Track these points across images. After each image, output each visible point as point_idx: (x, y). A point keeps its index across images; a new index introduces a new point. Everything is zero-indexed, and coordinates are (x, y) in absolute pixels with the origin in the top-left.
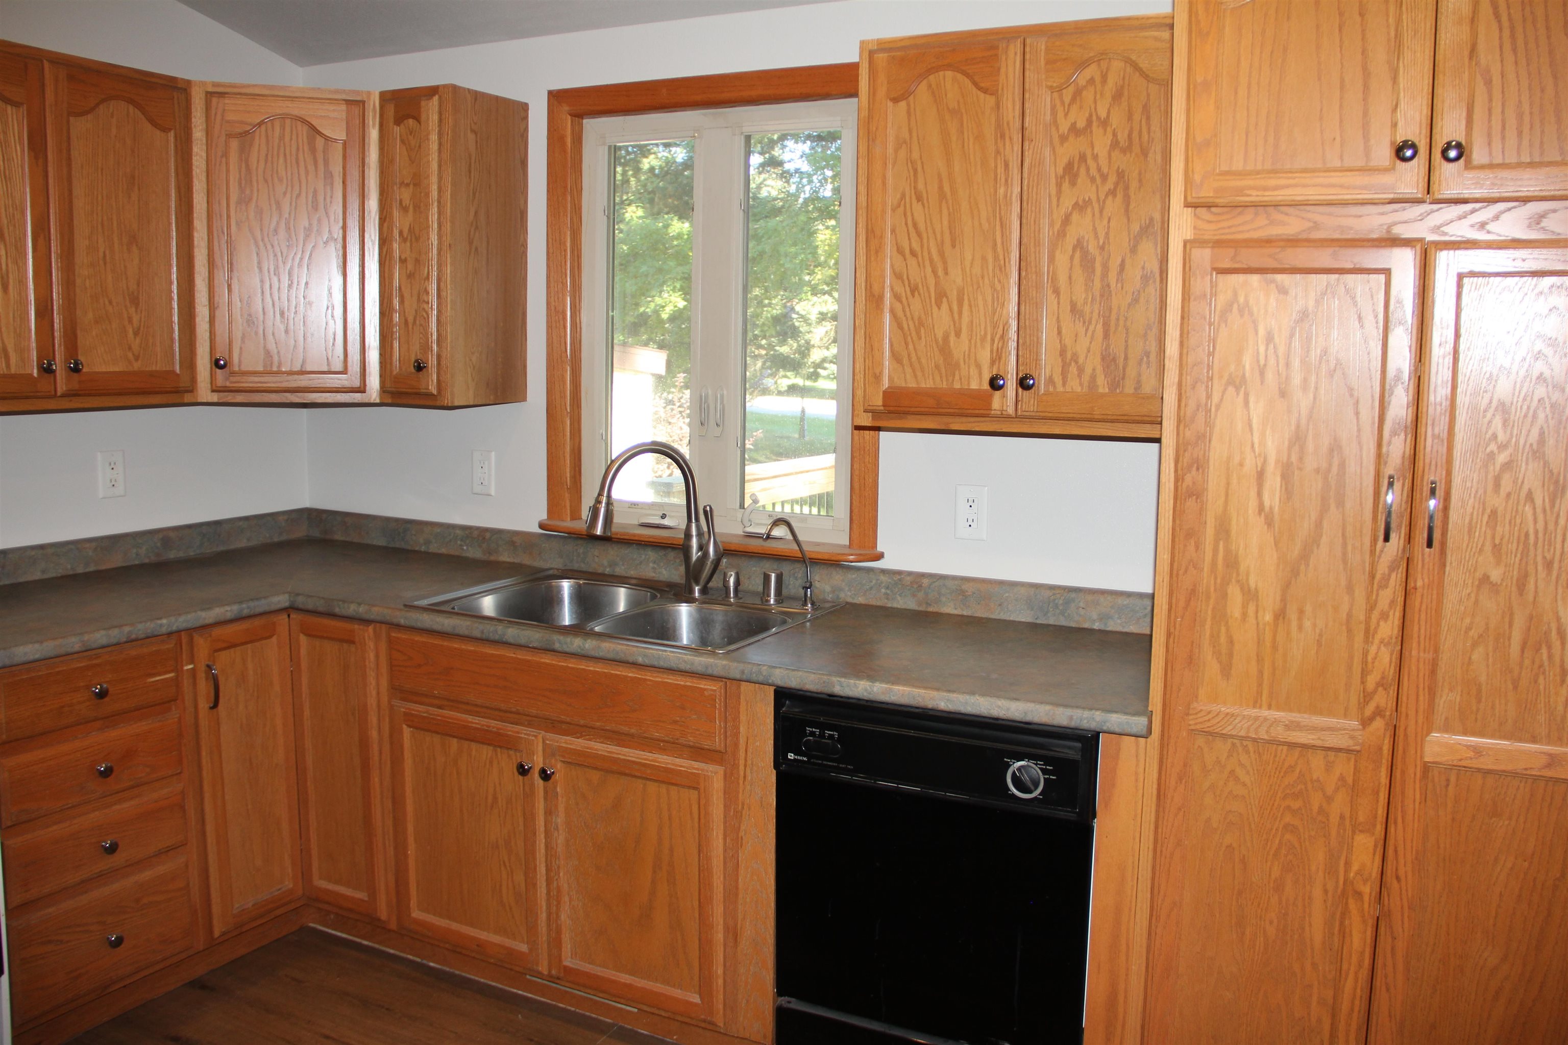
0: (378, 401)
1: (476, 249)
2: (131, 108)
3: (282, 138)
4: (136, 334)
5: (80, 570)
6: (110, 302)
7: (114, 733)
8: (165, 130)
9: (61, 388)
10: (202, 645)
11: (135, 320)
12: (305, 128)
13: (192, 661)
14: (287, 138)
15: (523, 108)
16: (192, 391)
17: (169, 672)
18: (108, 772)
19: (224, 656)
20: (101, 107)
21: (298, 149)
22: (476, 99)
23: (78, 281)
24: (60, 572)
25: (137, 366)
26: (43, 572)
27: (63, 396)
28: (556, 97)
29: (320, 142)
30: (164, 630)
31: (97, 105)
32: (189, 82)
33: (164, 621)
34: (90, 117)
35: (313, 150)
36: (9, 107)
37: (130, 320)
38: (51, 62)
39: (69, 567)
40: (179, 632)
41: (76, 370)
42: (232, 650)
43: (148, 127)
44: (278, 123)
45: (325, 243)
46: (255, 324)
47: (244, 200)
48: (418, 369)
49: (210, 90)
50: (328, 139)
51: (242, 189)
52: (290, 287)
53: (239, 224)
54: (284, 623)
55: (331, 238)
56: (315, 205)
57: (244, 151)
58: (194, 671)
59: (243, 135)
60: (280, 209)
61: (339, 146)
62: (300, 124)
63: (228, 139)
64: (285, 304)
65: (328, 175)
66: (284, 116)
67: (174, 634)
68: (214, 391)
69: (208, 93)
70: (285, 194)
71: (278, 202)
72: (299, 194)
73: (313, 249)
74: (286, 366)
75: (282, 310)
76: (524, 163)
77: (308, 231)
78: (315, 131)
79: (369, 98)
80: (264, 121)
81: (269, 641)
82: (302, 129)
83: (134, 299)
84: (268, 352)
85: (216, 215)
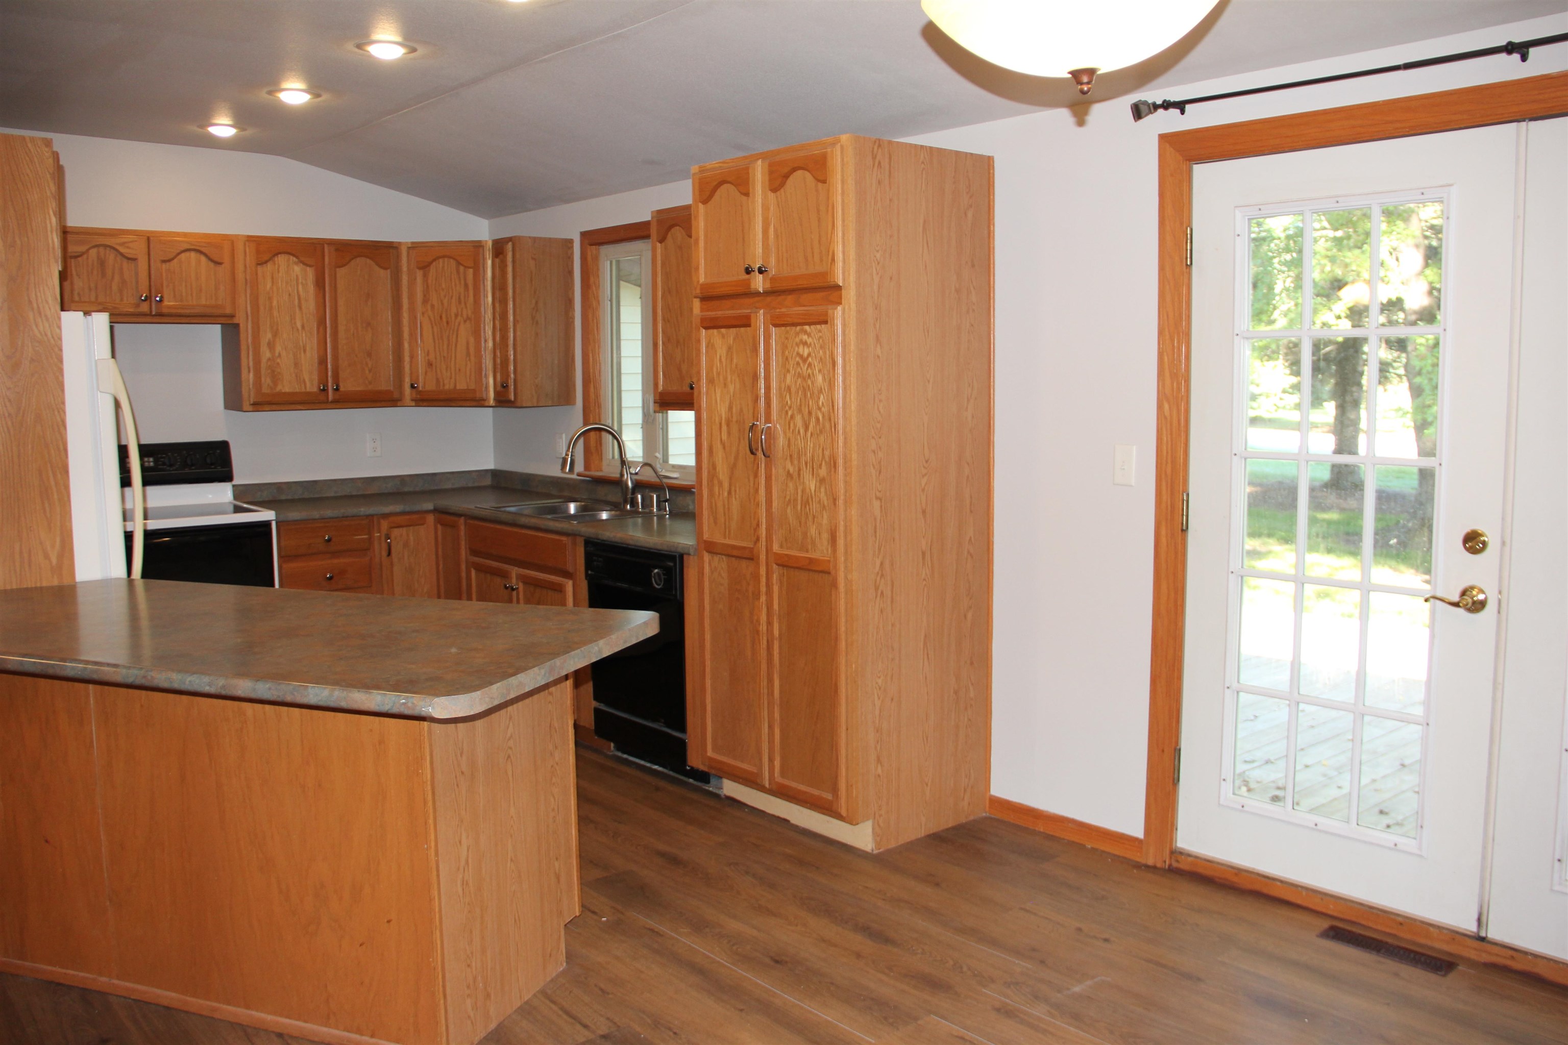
0: (494, 405)
1: (537, 322)
2: (368, 259)
3: (443, 267)
4: (370, 371)
6: (356, 356)
7: (336, 561)
8: (386, 269)
9: (331, 398)
10: (385, 525)
11: (370, 366)
13: (379, 532)
14: (446, 268)
15: (571, 241)
16: (400, 400)
17: (365, 535)
18: (331, 578)
19: (396, 532)
20: (352, 261)
21: (451, 272)
22: (534, 242)
23: (340, 347)
24: (345, 493)
25: (370, 387)
26: (335, 492)
27: (331, 402)
28: (584, 235)
29: (462, 268)
30: (362, 514)
31: (350, 261)
32: (400, 243)
33: (362, 509)
34: (346, 267)
35: (458, 272)
36: (308, 268)
37: (367, 365)
38: (327, 244)
39: (352, 491)
40: (372, 516)
41: (337, 389)
42: (401, 529)
43: (377, 268)
44: (441, 260)
45: (465, 321)
46: (431, 365)
47: (425, 301)
48: (504, 387)
49: (410, 246)
50: (466, 267)
51: (425, 296)
52: (448, 346)
53: (423, 314)
54: (431, 518)
55: (468, 318)
56: (460, 302)
57: (425, 276)
58: (380, 537)
59: (425, 267)
60: (442, 304)
61: (471, 271)
62: (452, 260)
63: (418, 271)
64: (445, 355)
65: (466, 286)
66: (443, 257)
67: (368, 516)
68: (412, 400)
69: (409, 248)
70: (445, 296)
71: (442, 302)
72: (452, 297)
73: (459, 324)
74: (447, 387)
75: (444, 357)
76: (571, 273)
77: (456, 316)
78: (459, 263)
79: (486, 244)
80: (434, 260)
81: (422, 526)
82: (453, 263)
83: (369, 355)
84: (438, 380)
85: (412, 310)
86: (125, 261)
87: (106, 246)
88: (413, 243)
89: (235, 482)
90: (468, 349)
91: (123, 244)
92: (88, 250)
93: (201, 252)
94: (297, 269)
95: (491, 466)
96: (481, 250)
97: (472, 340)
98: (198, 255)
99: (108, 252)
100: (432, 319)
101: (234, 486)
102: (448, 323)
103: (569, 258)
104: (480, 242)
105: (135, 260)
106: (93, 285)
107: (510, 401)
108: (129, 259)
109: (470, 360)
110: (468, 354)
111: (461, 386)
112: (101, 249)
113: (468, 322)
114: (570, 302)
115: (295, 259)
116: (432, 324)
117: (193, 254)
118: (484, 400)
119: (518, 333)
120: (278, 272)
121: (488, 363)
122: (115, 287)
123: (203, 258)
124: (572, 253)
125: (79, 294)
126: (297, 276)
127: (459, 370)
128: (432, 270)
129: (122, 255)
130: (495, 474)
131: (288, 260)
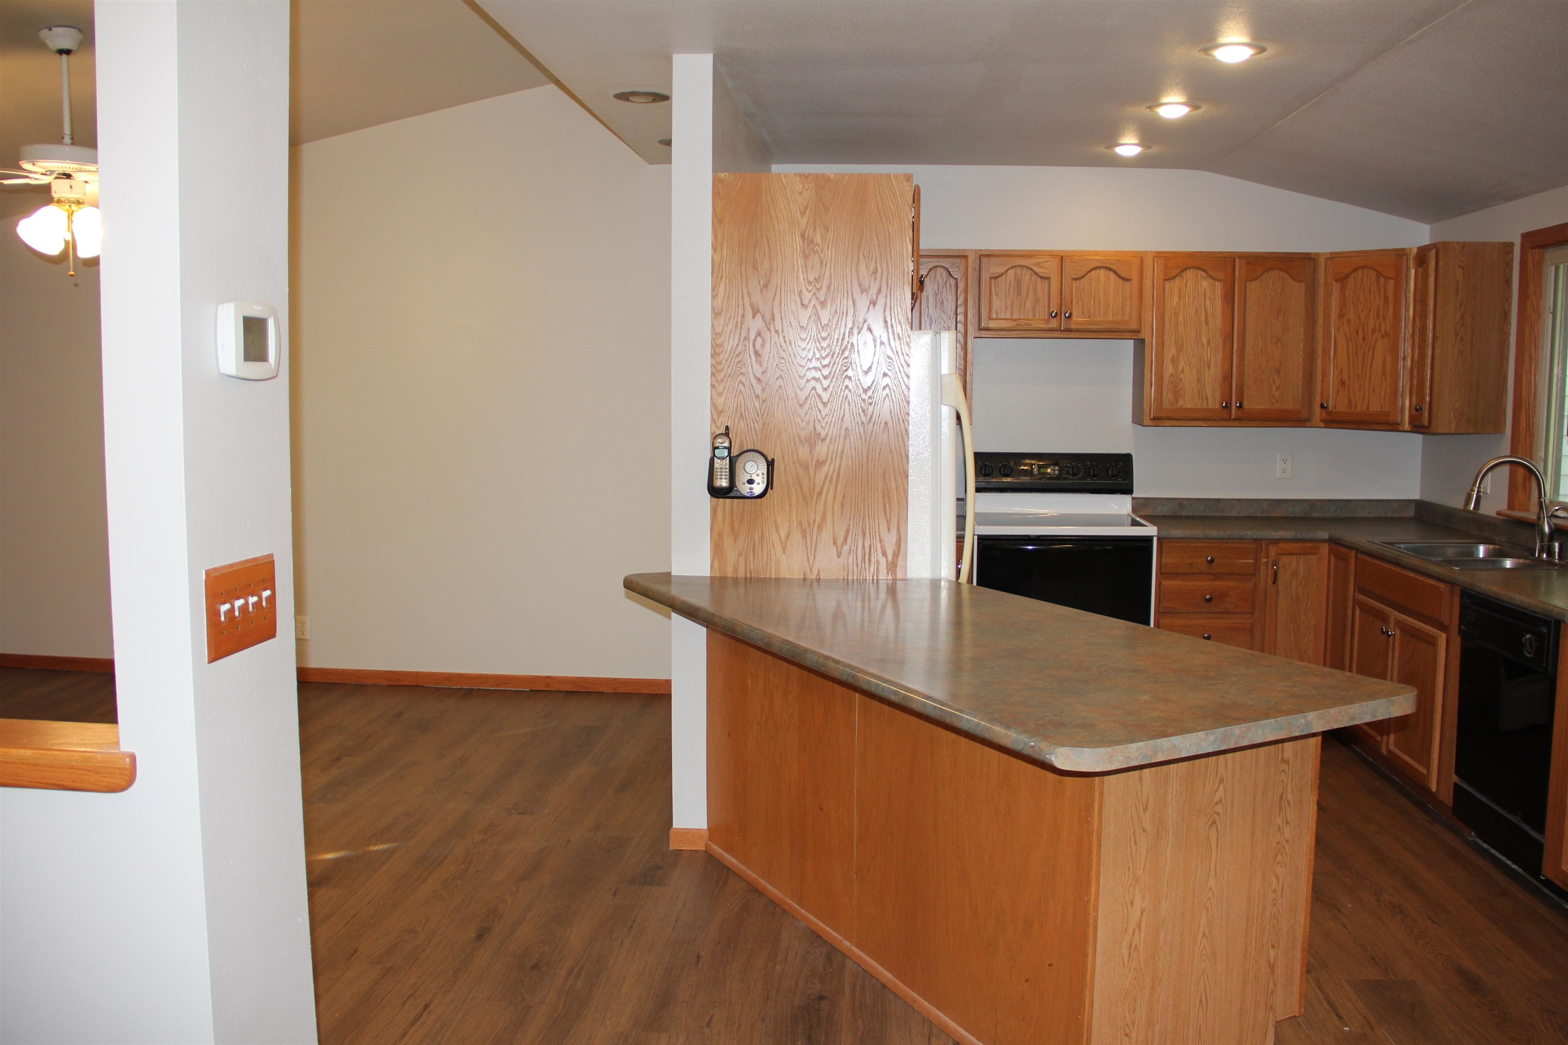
0: (1409, 429)
1: (1462, 338)
2: (1281, 272)
3: (1362, 280)
4: (1277, 388)
5: (1259, 515)
6: (1264, 373)
7: (1217, 583)
8: (1300, 281)
9: (1233, 416)
10: (1273, 550)
11: (1277, 383)
12: (1375, 273)
13: (1267, 557)
14: (1365, 280)
15: (1511, 245)
16: (1309, 420)
17: (1251, 559)
18: (1210, 600)
19: (1284, 560)
20: (1265, 275)
21: (1371, 284)
22: (1464, 247)
23: (1247, 363)
24: (1247, 514)
25: (1276, 406)
26: (1238, 513)
27: (1234, 420)
28: (1526, 237)
29: (1382, 280)
30: (1248, 537)
31: (1262, 274)
32: (1318, 254)
33: (1250, 533)
34: (1257, 280)
35: (1378, 285)
36: (1217, 282)
37: (1274, 381)
38: (1239, 257)
39: (1253, 512)
40: (1261, 540)
41: (1241, 407)
42: (1291, 557)
43: (1290, 282)
44: (1360, 271)
45: (1383, 337)
46: (1344, 384)
47: (1341, 315)
48: (1417, 410)
49: (1328, 257)
50: (1387, 278)
51: (1341, 309)
52: (1363, 363)
53: (1339, 329)
54: (1325, 549)
55: (1386, 334)
56: (1378, 316)
57: (1343, 289)
58: (1267, 562)
59: (1342, 280)
60: (1360, 319)
61: (1392, 282)
62: (1372, 271)
63: (1334, 283)
64: (1360, 373)
65: (1386, 298)
66: (1363, 267)
67: (1256, 540)
68: (1321, 421)
69: (1327, 259)
70: (1362, 311)
71: (1359, 315)
72: (1370, 310)
73: (1376, 341)
74: (1359, 408)
75: (1358, 376)
76: (1508, 281)
77: (1374, 331)
78: (1379, 274)
79: (1411, 252)
80: (1353, 271)
81: (1315, 556)
82: (1373, 274)
83: (1278, 372)
84: (1350, 400)
85: (1327, 325)
86: (1039, 280)
87: (1022, 266)
88: (1331, 253)
89: (1134, 495)
90: (1384, 367)
91: (1037, 264)
92: (1007, 271)
93: (1110, 269)
94: (1205, 284)
95: (1416, 496)
96: (1405, 258)
97: (1389, 358)
98: (1108, 272)
99: (1024, 272)
100: (1348, 335)
101: (1133, 499)
102: (1364, 339)
103: (1507, 264)
104: (1404, 249)
105: (1048, 278)
106: (1009, 303)
107: (1423, 427)
108: (1042, 278)
109: (1385, 379)
110: (1384, 373)
111: (1375, 408)
112: (1019, 270)
113: (1386, 338)
114: (1506, 315)
115: (1203, 273)
116: (1347, 340)
117: (1102, 271)
118: (1398, 424)
119: (1437, 351)
120: (1186, 287)
121: (1404, 382)
122: (1028, 305)
123: (1112, 275)
124: (1512, 259)
125: (997, 312)
126: (1205, 291)
127: (1374, 390)
128: (1351, 281)
129: (1036, 273)
130: (1419, 505)
131: (1197, 275)
